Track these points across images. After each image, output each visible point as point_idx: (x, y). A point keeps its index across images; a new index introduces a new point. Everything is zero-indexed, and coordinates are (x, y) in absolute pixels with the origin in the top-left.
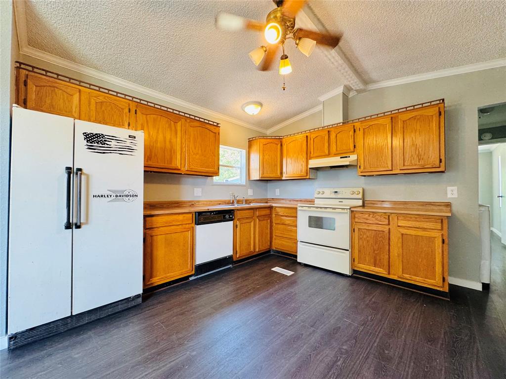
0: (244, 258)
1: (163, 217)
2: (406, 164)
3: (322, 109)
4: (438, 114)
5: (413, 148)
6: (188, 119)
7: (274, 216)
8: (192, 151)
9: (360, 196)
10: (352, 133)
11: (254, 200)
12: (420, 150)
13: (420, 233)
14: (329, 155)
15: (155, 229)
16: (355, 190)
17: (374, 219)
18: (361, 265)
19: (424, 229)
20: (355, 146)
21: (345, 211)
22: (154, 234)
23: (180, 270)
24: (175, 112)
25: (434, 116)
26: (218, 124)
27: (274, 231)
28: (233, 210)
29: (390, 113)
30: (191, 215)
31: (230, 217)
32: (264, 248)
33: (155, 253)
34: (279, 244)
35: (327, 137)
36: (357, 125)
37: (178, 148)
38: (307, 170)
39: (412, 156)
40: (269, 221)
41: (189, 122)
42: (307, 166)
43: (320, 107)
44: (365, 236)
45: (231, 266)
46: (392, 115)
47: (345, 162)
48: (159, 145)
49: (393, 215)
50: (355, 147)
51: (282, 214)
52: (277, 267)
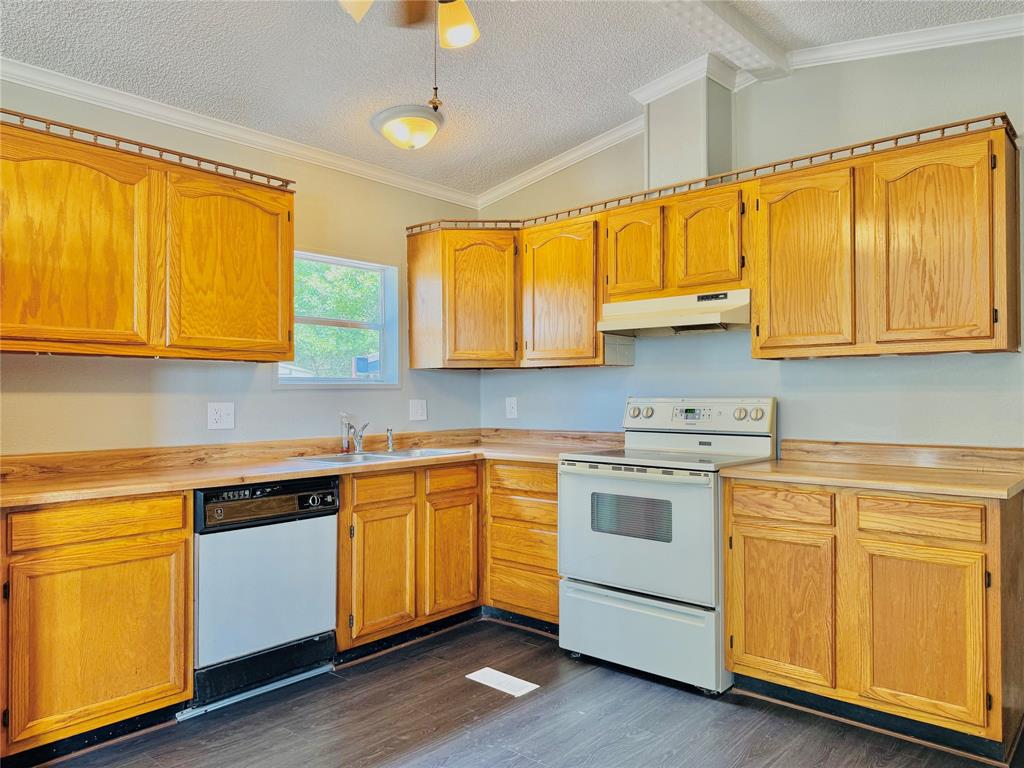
0: (376, 638)
1: (74, 511)
2: (894, 325)
3: (645, 131)
4: (986, 164)
5: (915, 271)
6: (176, 168)
7: (489, 491)
8: (192, 281)
9: (764, 426)
10: (733, 214)
11: (428, 436)
12: (936, 279)
13: (923, 554)
14: (663, 287)
15: (43, 554)
16: (750, 405)
17: (791, 506)
18: (750, 659)
19: (931, 540)
20: (743, 258)
21: (702, 479)
22: (39, 569)
23: (138, 689)
24: (123, 146)
25: (975, 169)
26: (286, 182)
27: (489, 542)
28: (336, 477)
29: (847, 154)
30: (178, 501)
31: (324, 502)
32: (453, 603)
33: (45, 633)
34: (506, 588)
35: (656, 229)
36: (752, 190)
37: (138, 271)
38: (596, 338)
39: (912, 297)
40: (472, 508)
41: (179, 181)
42: (595, 324)
43: (637, 126)
44: (763, 563)
45: (329, 667)
46: (854, 163)
47: (711, 313)
48: (64, 262)
49: (844, 492)
50: (743, 265)
51: (515, 486)
52: (487, 670)
